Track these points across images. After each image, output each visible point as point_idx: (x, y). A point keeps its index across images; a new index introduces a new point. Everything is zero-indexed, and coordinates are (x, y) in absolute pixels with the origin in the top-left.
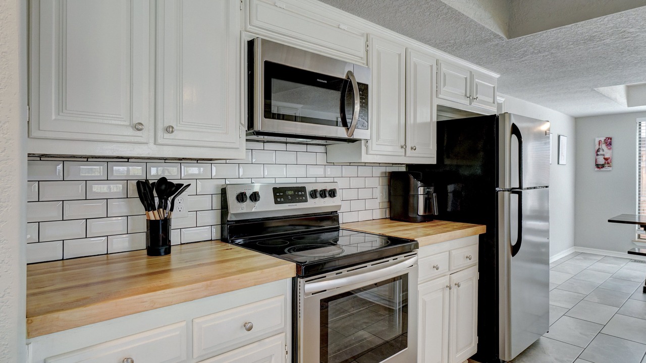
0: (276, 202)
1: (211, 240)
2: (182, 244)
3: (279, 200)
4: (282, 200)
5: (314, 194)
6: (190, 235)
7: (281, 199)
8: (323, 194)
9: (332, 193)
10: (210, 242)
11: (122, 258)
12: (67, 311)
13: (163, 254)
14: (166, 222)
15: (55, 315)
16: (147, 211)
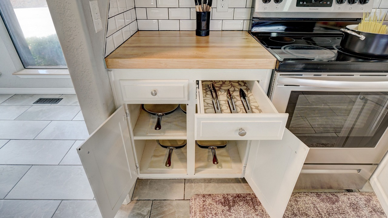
0: (298, 5)
1: (243, 30)
3: (301, 3)
4: (305, 3)
6: (229, 25)
7: (303, 3)
10: (241, 32)
11: (183, 34)
12: (122, 59)
13: (204, 35)
14: (208, 14)
15: (117, 60)
16: (196, 5)
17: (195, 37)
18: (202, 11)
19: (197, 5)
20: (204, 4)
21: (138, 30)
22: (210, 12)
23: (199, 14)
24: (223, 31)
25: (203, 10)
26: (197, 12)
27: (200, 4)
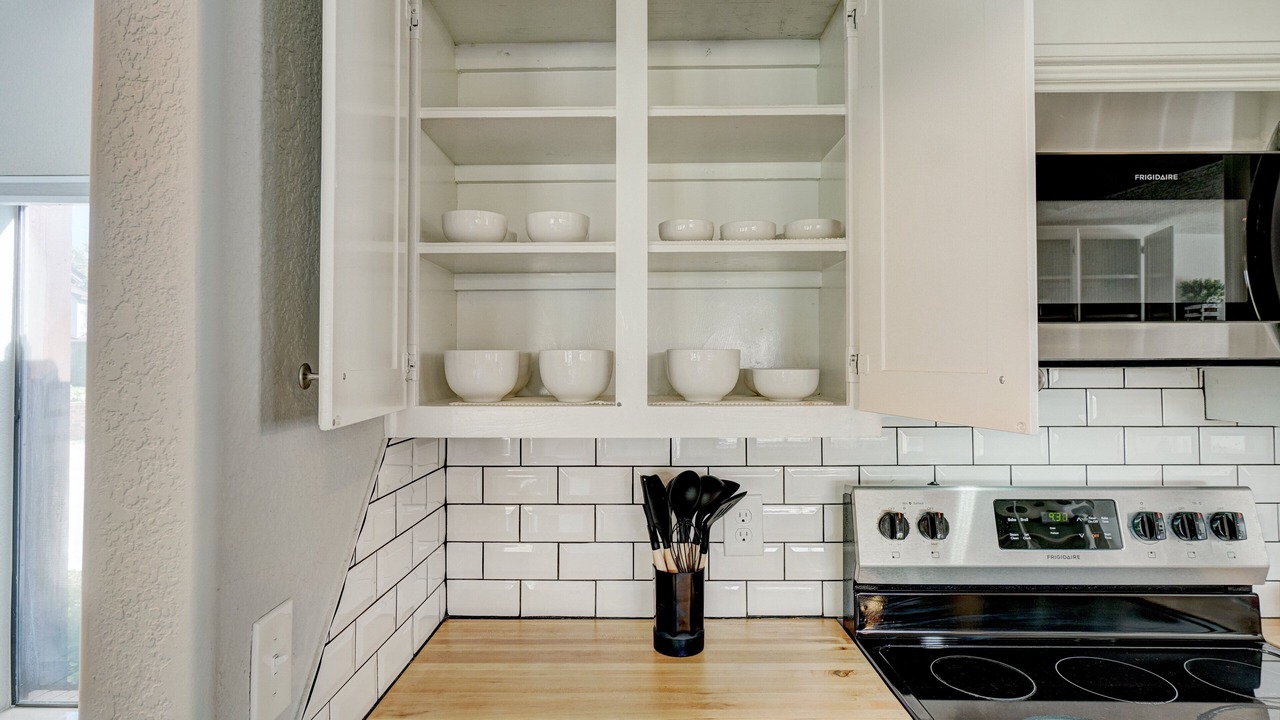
0: (1005, 543)
1: (822, 617)
2: (748, 617)
3: (1013, 535)
4: (1027, 537)
5: (1147, 526)
7: (1021, 536)
8: (1186, 526)
9: (1228, 526)
10: (818, 621)
14: (696, 572)
16: (654, 549)
17: (651, 664)
18: (673, 568)
19: (659, 547)
20: (682, 545)
21: (447, 617)
22: (703, 570)
23: (664, 581)
24: (751, 621)
25: (678, 566)
26: (659, 574)
27: (668, 544)
